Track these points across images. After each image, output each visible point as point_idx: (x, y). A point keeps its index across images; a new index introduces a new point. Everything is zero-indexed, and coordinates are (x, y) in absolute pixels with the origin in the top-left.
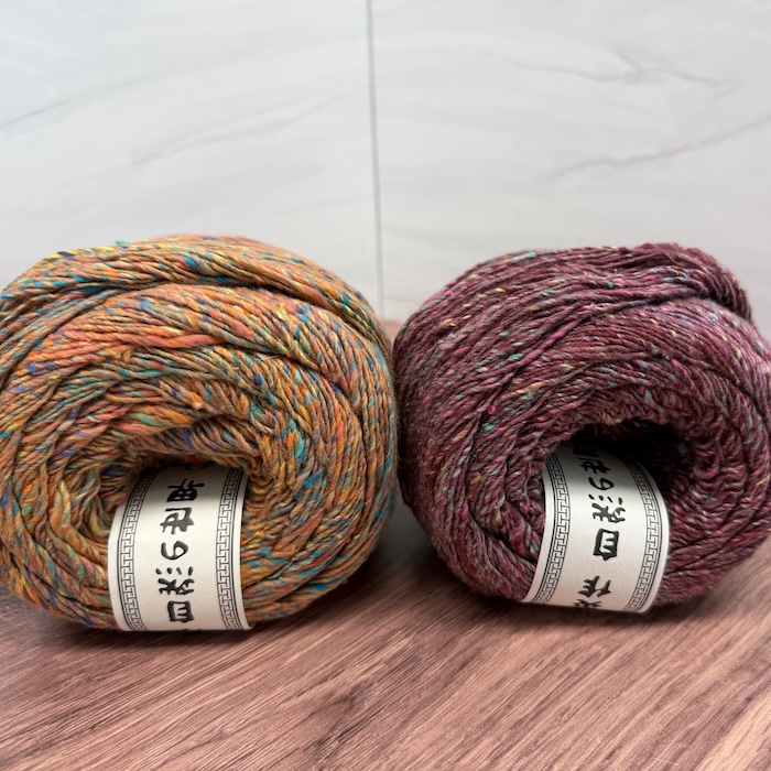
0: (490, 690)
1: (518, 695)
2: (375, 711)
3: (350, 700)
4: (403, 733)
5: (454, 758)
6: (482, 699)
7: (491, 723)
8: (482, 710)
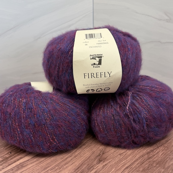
0: (74, 163)
1: (69, 162)
2: (95, 159)
3: (100, 161)
4: (90, 155)
5: (82, 151)
6: (76, 161)
7: (75, 157)
8: (76, 159)
